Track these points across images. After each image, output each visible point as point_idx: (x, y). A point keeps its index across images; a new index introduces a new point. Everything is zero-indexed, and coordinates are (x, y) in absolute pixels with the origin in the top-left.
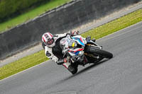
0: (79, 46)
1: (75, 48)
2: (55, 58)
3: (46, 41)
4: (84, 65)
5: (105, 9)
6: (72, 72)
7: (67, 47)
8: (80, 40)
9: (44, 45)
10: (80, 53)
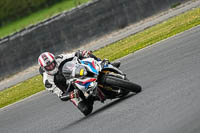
0: (90, 74)
1: (84, 77)
2: (58, 91)
3: (44, 65)
4: (103, 101)
5: (79, 37)
6: (84, 112)
7: (73, 75)
8: (92, 65)
9: (42, 72)
10: (92, 84)
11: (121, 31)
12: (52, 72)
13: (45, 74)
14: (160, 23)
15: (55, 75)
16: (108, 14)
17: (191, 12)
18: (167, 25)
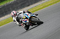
2: (18, 23)
8: (27, 15)
10: (27, 21)
11: (28, 7)
12: (15, 17)
13: (14, 17)
14: (39, 5)
15: (17, 18)
16: (24, 2)
17: (49, 2)
18: (42, 5)
